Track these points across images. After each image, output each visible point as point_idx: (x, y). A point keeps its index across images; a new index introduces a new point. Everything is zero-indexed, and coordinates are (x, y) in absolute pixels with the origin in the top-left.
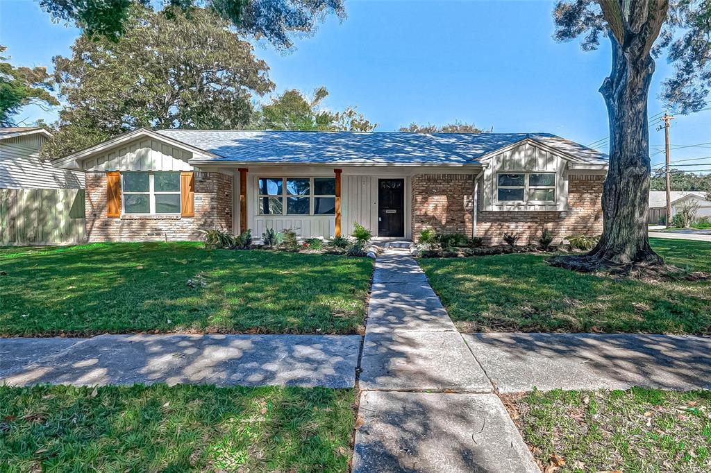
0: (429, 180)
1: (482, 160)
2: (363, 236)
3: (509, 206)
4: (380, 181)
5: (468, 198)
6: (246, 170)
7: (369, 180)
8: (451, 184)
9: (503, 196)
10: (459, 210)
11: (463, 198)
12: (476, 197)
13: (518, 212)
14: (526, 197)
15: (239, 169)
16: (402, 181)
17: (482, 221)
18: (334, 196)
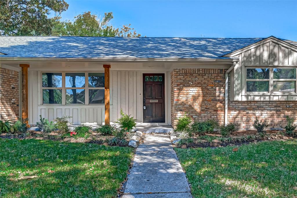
0: (186, 74)
1: (232, 56)
2: (128, 124)
3: (257, 96)
4: (144, 75)
5: (219, 90)
6: (28, 66)
7: (135, 75)
8: (205, 77)
9: (251, 88)
10: (212, 100)
11: (215, 90)
12: (227, 88)
13: (263, 101)
14: (271, 89)
15: (21, 65)
16: (163, 75)
17: (232, 110)
18: (104, 88)
